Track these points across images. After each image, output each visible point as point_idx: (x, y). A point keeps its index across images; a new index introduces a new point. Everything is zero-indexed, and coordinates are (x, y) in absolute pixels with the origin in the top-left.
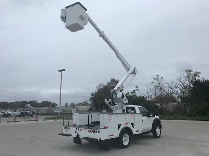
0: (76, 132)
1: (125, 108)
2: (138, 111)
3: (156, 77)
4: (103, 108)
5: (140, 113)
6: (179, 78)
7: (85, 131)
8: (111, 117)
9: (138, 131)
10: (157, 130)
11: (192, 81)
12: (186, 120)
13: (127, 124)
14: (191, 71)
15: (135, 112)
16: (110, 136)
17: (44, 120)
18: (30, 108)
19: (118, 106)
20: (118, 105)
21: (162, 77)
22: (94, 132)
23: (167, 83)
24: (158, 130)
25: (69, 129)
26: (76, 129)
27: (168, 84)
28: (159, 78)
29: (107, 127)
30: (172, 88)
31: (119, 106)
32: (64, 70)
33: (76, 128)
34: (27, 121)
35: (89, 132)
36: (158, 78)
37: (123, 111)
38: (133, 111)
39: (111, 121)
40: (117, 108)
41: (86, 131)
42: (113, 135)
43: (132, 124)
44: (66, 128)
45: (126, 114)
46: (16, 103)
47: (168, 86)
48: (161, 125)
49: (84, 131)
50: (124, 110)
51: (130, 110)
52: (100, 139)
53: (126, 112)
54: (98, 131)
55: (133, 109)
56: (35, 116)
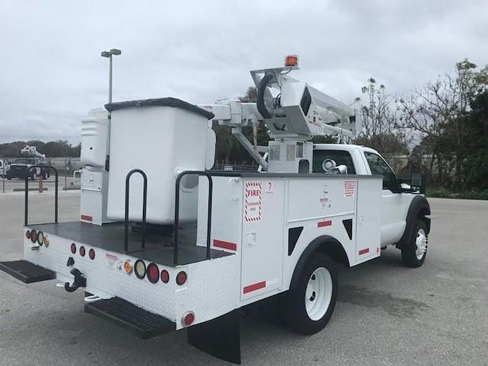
0: (71, 262)
1: (308, 155)
2: (362, 167)
3: (368, 84)
4: (227, 161)
5: (370, 174)
6: (434, 84)
7: (111, 264)
8: (254, 193)
9: (367, 251)
10: (418, 238)
11: (471, 94)
12: (444, 197)
13: (329, 223)
14: (473, 66)
15: (352, 170)
16: (247, 290)
17: (64, 189)
18: (34, 156)
19: (281, 144)
20: (282, 140)
21: (382, 86)
22: (153, 276)
23: (399, 99)
24: (421, 238)
25: (47, 246)
26: (74, 250)
27: (402, 101)
28: (375, 88)
29: (233, 247)
30: (411, 113)
31: (286, 143)
32: (118, 52)
33: (71, 242)
34: (15, 190)
35: (130, 273)
36: (372, 86)
37: (304, 164)
38: (342, 168)
39: (254, 214)
40: (274, 155)
41: (116, 264)
42: (262, 285)
43: (348, 224)
44: (33, 236)
45: (310, 177)
46: (16, 146)
47: (402, 107)
48: (428, 221)
49: (107, 261)
50: (307, 161)
51: (329, 165)
52: (190, 317)
53: (311, 170)
54: (173, 273)
55: (344, 157)
56: (50, 176)
